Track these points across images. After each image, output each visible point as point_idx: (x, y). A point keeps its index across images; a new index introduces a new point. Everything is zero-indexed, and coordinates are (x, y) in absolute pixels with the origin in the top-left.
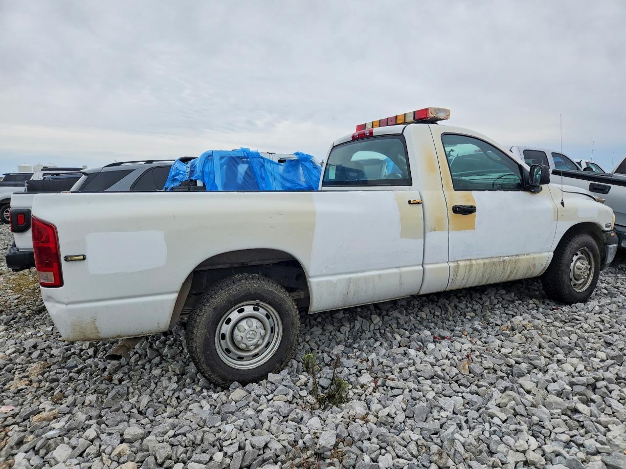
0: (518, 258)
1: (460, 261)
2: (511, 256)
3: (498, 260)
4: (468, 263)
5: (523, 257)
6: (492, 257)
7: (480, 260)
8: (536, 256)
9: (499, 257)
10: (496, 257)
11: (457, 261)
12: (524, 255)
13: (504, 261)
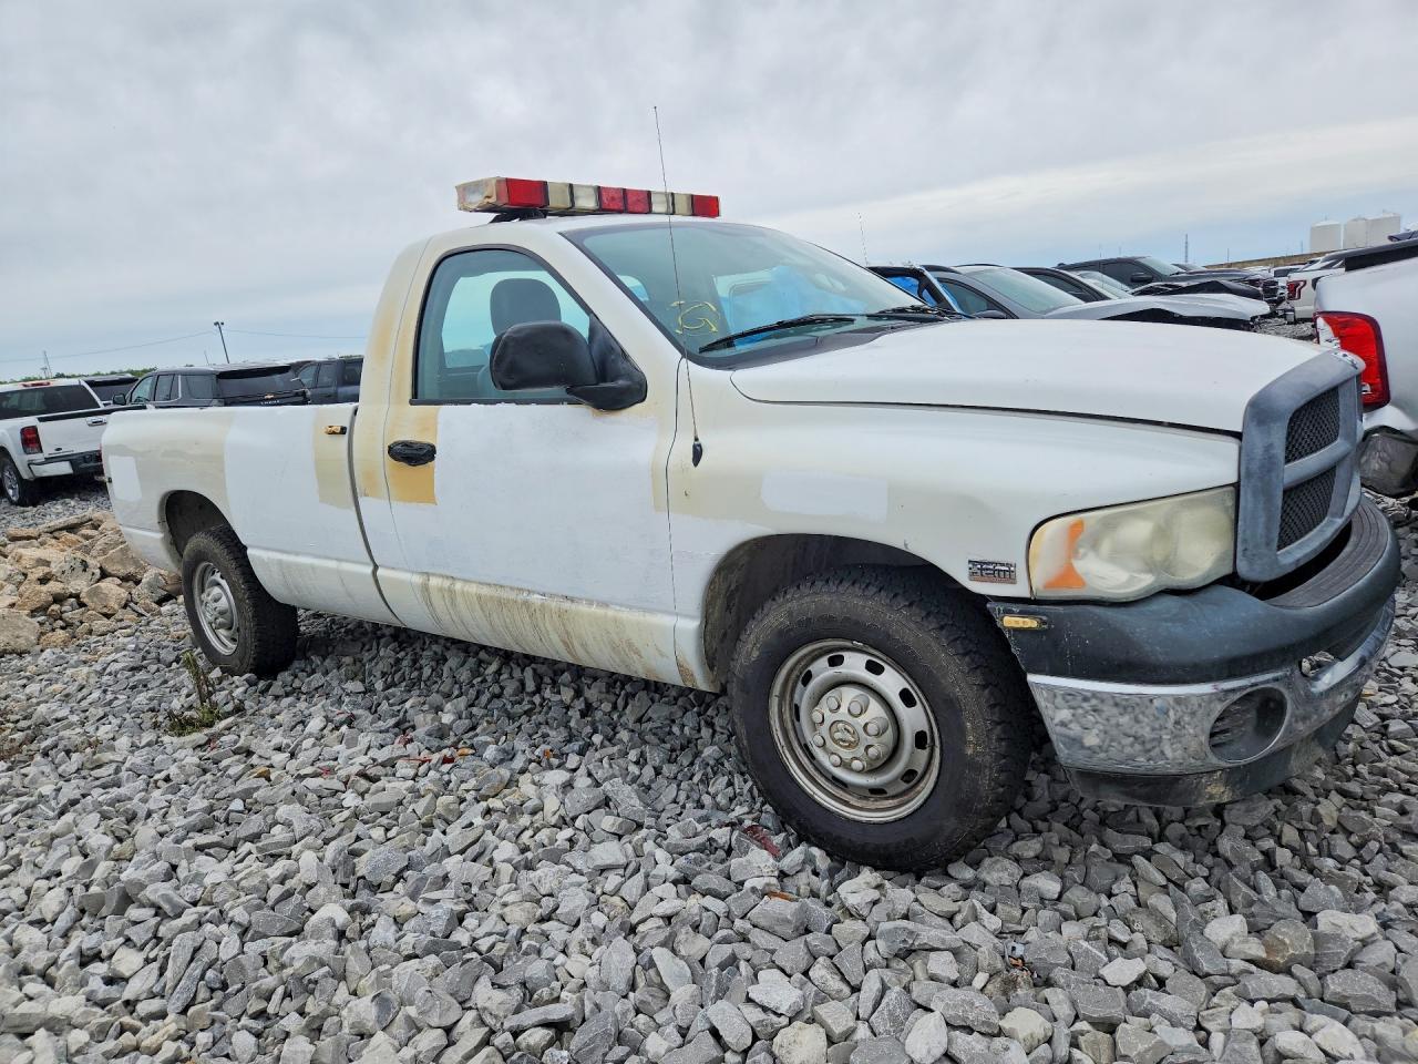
0: (567, 605)
1: (434, 575)
2: (551, 596)
3: (512, 595)
4: (447, 583)
5: (583, 608)
6: (501, 586)
7: (474, 585)
8: (625, 615)
9: (521, 590)
10: (512, 589)
11: (427, 574)
12: (590, 602)
13: (526, 604)
